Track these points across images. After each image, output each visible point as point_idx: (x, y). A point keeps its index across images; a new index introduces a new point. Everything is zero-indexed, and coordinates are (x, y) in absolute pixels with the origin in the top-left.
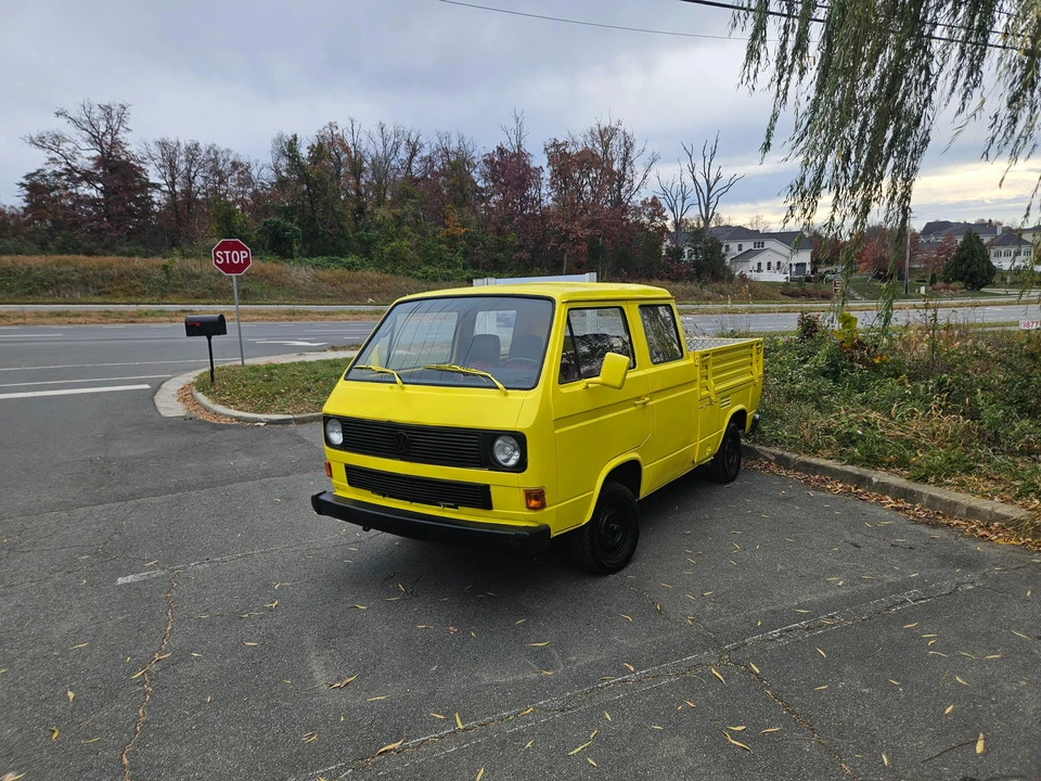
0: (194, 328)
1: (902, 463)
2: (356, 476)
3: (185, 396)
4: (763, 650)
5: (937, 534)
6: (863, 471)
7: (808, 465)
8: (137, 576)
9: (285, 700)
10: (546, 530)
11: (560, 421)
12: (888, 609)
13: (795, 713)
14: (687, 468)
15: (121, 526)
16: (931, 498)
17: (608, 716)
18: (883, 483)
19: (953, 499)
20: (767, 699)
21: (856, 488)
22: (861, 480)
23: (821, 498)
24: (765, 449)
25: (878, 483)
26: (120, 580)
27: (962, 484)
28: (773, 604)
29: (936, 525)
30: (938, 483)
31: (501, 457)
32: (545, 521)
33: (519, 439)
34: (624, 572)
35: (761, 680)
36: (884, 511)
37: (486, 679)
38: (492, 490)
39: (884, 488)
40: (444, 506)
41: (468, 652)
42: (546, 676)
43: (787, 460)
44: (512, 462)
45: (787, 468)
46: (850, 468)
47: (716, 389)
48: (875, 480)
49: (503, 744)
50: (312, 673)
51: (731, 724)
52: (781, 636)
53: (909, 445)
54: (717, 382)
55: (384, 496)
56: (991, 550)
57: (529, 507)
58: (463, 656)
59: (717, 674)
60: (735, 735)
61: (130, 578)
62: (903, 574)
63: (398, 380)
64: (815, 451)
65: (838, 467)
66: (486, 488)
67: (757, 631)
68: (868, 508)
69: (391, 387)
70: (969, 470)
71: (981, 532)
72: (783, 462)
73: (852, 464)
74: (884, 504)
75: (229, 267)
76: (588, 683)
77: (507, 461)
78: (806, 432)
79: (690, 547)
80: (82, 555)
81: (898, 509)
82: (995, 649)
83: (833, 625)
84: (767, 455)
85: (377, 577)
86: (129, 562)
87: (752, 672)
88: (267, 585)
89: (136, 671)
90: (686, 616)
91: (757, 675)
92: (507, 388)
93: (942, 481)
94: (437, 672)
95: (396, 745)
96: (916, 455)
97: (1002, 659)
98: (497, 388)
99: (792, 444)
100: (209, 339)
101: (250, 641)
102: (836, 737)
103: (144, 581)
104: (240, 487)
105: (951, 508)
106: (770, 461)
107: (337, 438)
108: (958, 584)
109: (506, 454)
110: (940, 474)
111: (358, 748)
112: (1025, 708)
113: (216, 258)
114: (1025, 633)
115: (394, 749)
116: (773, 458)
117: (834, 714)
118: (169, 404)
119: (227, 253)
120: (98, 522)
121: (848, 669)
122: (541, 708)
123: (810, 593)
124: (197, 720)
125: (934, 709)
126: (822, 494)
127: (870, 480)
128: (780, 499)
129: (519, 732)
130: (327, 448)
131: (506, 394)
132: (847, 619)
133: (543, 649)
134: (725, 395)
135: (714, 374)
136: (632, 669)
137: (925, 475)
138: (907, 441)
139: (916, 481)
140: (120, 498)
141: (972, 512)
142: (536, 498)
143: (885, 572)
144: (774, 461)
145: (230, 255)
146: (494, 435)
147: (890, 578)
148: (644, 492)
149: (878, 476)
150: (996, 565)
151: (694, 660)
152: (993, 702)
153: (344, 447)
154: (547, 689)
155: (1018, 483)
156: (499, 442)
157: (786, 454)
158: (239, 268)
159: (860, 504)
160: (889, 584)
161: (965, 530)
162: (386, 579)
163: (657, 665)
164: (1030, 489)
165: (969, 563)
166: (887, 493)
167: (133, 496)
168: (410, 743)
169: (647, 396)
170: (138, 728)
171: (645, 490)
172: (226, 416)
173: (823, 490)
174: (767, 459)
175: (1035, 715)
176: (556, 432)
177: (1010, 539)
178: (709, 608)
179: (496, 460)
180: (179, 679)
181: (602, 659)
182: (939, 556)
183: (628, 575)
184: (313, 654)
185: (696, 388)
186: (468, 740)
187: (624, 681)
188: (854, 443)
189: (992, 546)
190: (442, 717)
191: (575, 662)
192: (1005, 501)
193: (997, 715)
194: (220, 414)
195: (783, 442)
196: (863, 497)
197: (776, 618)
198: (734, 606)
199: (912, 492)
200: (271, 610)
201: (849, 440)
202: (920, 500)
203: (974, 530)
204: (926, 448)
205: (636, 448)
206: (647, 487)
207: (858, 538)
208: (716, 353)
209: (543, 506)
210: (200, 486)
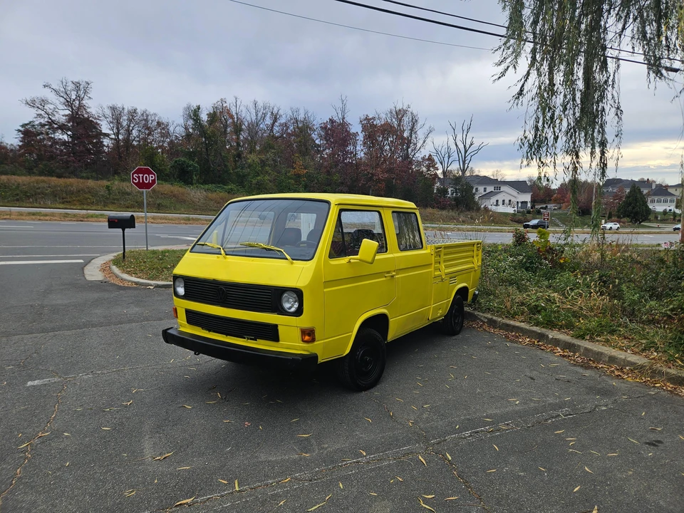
0: (113, 223)
1: (569, 326)
2: (193, 317)
3: (105, 268)
4: (457, 445)
5: (588, 373)
6: (544, 330)
7: (508, 325)
8: (42, 381)
9: (119, 467)
10: (314, 357)
11: (328, 283)
12: (546, 420)
13: (470, 487)
14: (424, 323)
15: (40, 348)
16: (586, 349)
17: (341, 485)
18: (556, 339)
19: (600, 350)
20: (453, 478)
21: (538, 342)
22: (541, 337)
23: (515, 347)
24: (481, 314)
25: (552, 338)
26: (30, 383)
27: (607, 341)
28: (469, 414)
29: (587, 367)
30: (592, 339)
31: (286, 305)
32: (314, 351)
33: (298, 293)
34: (372, 390)
35: (452, 464)
36: (555, 358)
37: (263, 457)
38: (279, 328)
39: (556, 342)
40: (248, 339)
41: (254, 439)
42: (305, 457)
43: (495, 322)
44: (293, 310)
45: (495, 328)
46: (535, 329)
47: (446, 271)
48: (550, 337)
49: (263, 503)
50: (143, 449)
51: (425, 494)
52: (471, 436)
53: (575, 315)
54: (447, 267)
55: (210, 331)
56: (622, 384)
57: (303, 341)
58: (250, 442)
59: (422, 460)
60: (426, 501)
61: (36, 383)
62: (560, 397)
63: (223, 252)
64: (513, 317)
65: (527, 327)
66: (275, 327)
67: (455, 431)
68: (544, 355)
69: (218, 257)
70: (612, 332)
71: (617, 373)
72: (492, 323)
73: (537, 326)
74: (555, 353)
75: (142, 185)
76: (332, 462)
77: (290, 308)
78: (509, 304)
79: (420, 376)
80: (9, 366)
81: (564, 356)
82: (615, 450)
83: (507, 430)
84: (482, 319)
85: (203, 388)
86: (39, 372)
87: (447, 459)
88: (128, 391)
89: (24, 443)
90: (408, 420)
91: (449, 461)
92: (293, 260)
93: (594, 339)
94: (230, 452)
95: (189, 501)
96: (580, 321)
97: (618, 456)
98: (287, 259)
99: (499, 312)
100: (124, 230)
101: (106, 426)
102: (496, 504)
103: (45, 385)
104: (127, 326)
105: (598, 357)
106: (484, 322)
107: (181, 291)
108: (596, 406)
109: (289, 304)
110: (593, 334)
111: (162, 501)
112: (629, 490)
113: (133, 178)
114: (637, 440)
115: (187, 503)
116: (486, 320)
117: (497, 489)
118: (93, 273)
119: (141, 175)
120: (26, 344)
121: (512, 459)
122: (296, 478)
123: (495, 408)
124: (56, 477)
125: (567, 489)
126: (516, 345)
127: (547, 336)
128: (487, 347)
129: (276, 495)
130: (174, 298)
131: (292, 263)
132: (517, 426)
133: (307, 439)
134: (453, 276)
135: (444, 261)
136: (365, 454)
137: (584, 335)
138: (574, 312)
139: (577, 338)
140: (44, 331)
141: (612, 360)
142: (309, 335)
143: (548, 396)
144: (486, 322)
145: (143, 177)
146: (282, 290)
147: (551, 400)
148: (391, 337)
149: (553, 334)
150: (624, 395)
151: (409, 449)
152: (607, 485)
153: (186, 297)
154: (303, 466)
155: (644, 341)
156: (285, 295)
157: (494, 318)
158: (148, 186)
159: (539, 352)
160: (550, 404)
161: (606, 371)
162: (210, 389)
163: (382, 452)
164: (651, 345)
165: (606, 392)
166: (558, 345)
167: (53, 330)
168: (199, 500)
169: (394, 271)
170: (14, 482)
171: (391, 336)
172: (129, 281)
173: (516, 342)
174: (482, 321)
175: (635, 495)
176: (325, 290)
177: (636, 378)
178: (425, 416)
179: (283, 308)
180: (51, 450)
181: (346, 447)
182: (586, 388)
183: (375, 392)
184: (147, 436)
185: (432, 269)
186: (240, 499)
187: (358, 462)
188: (539, 312)
189: (623, 382)
190: (226, 482)
191: (326, 448)
192: (635, 353)
193: (609, 494)
194: (125, 280)
195: (493, 310)
196: (542, 348)
197: (470, 424)
198: (442, 415)
199: (574, 345)
200: (126, 406)
201: (536, 310)
202: (579, 351)
203: (613, 372)
204: (585, 317)
205: (385, 306)
206: (393, 334)
207: (534, 374)
208: (446, 247)
209: (313, 340)
210: (101, 325)
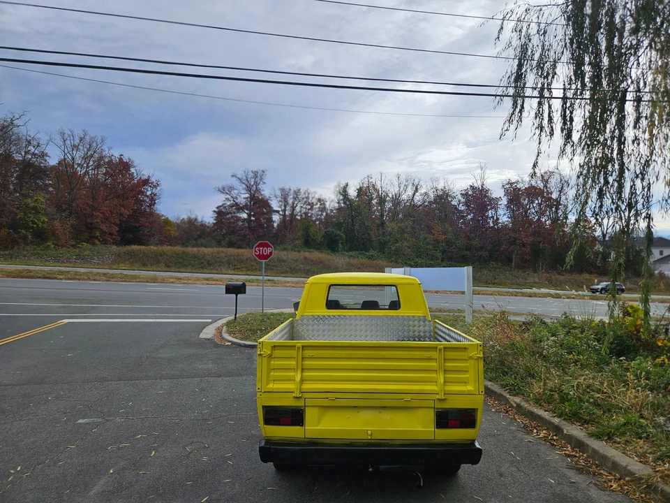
0: (230, 290)
3: (220, 328)
5: (577, 478)
6: (563, 423)
7: (532, 413)
8: (89, 420)
16: (595, 451)
18: (570, 435)
19: (605, 454)
21: (554, 436)
22: (558, 430)
24: (512, 398)
25: (567, 434)
26: (80, 421)
27: (625, 443)
29: (585, 472)
30: (609, 440)
36: (557, 456)
39: (570, 439)
43: (522, 408)
45: (520, 414)
46: (556, 420)
48: (565, 431)
53: (612, 409)
61: (85, 421)
64: (541, 404)
65: (547, 417)
68: (547, 451)
71: (611, 484)
72: (519, 409)
73: (558, 417)
74: (563, 451)
75: (262, 257)
81: (569, 456)
84: (512, 403)
86: (94, 413)
93: (612, 439)
96: (611, 417)
100: (237, 296)
103: (88, 423)
104: (189, 380)
105: (605, 461)
106: (512, 407)
110: (615, 433)
113: (255, 251)
116: (515, 405)
118: (209, 331)
120: (108, 389)
127: (563, 431)
139: (592, 436)
140: (131, 379)
141: (616, 466)
145: (262, 250)
149: (569, 429)
157: (523, 403)
158: (266, 257)
159: (545, 447)
166: (570, 442)
167: (137, 379)
173: (531, 434)
188: (568, 401)
189: (609, 495)
192: (644, 462)
194: (224, 339)
196: (554, 443)
199: (583, 444)
201: (564, 398)
202: (588, 452)
210: (172, 377)
